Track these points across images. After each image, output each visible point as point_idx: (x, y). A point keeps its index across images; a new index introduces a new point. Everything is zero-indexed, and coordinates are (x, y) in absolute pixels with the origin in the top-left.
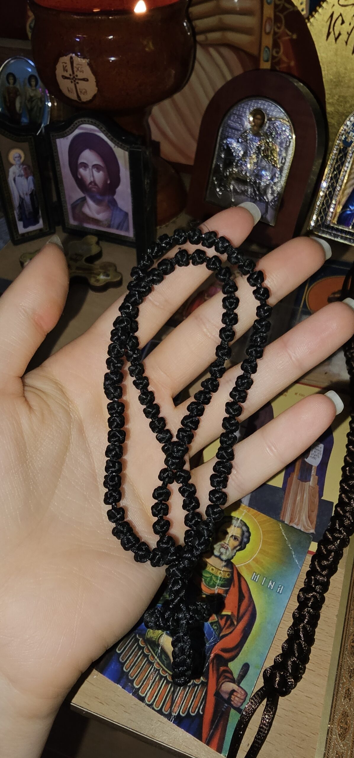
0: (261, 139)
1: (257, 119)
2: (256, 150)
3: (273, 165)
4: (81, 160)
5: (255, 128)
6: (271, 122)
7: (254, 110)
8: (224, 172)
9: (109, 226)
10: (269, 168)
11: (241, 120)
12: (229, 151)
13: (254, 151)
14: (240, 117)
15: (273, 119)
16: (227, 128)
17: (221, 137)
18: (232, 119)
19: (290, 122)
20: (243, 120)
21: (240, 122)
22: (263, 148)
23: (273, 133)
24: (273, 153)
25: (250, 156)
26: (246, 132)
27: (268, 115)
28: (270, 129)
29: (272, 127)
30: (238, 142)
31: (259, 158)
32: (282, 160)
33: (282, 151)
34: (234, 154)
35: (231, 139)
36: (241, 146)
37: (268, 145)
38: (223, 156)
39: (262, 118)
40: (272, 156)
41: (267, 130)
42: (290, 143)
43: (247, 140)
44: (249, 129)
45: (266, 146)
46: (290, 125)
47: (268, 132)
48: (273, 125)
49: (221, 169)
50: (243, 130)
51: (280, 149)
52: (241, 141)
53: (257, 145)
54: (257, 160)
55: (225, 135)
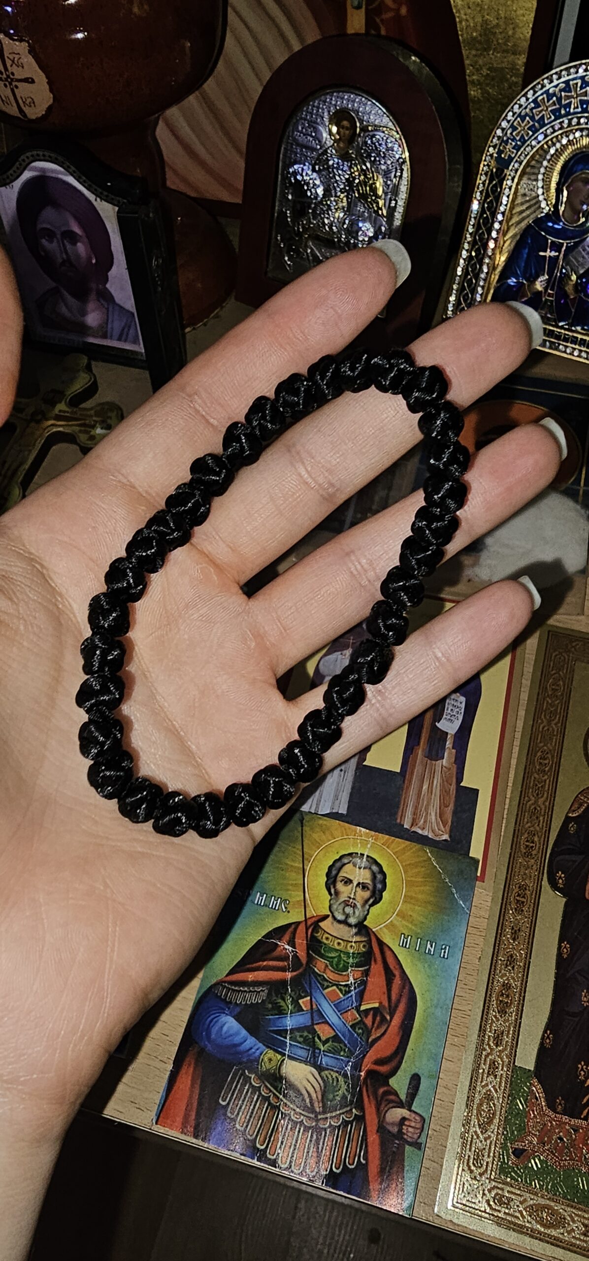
0: (351, 164)
1: (343, 127)
2: (345, 186)
3: (376, 212)
4: (40, 226)
5: (342, 145)
6: (367, 134)
7: (337, 112)
8: (294, 226)
9: (104, 336)
10: (370, 216)
11: (316, 130)
12: (299, 188)
13: (342, 186)
14: (313, 125)
15: (370, 128)
16: (292, 144)
17: (284, 162)
18: (300, 128)
19: (400, 133)
20: (319, 130)
21: (314, 134)
22: (357, 181)
23: (372, 153)
24: (374, 190)
25: (336, 196)
26: (326, 152)
27: (361, 121)
28: (366, 146)
29: (369, 142)
30: (314, 170)
31: (351, 198)
32: (390, 203)
33: (389, 186)
34: (309, 194)
35: (302, 166)
36: (320, 178)
37: (365, 175)
38: (290, 197)
39: (351, 126)
40: (373, 196)
41: (362, 149)
42: (402, 170)
43: (329, 167)
44: (331, 146)
45: (362, 177)
46: (401, 139)
47: (364, 153)
48: (371, 139)
49: (289, 220)
50: (320, 148)
51: (385, 183)
52: (319, 168)
53: (347, 176)
54: (349, 204)
55: (291, 158)
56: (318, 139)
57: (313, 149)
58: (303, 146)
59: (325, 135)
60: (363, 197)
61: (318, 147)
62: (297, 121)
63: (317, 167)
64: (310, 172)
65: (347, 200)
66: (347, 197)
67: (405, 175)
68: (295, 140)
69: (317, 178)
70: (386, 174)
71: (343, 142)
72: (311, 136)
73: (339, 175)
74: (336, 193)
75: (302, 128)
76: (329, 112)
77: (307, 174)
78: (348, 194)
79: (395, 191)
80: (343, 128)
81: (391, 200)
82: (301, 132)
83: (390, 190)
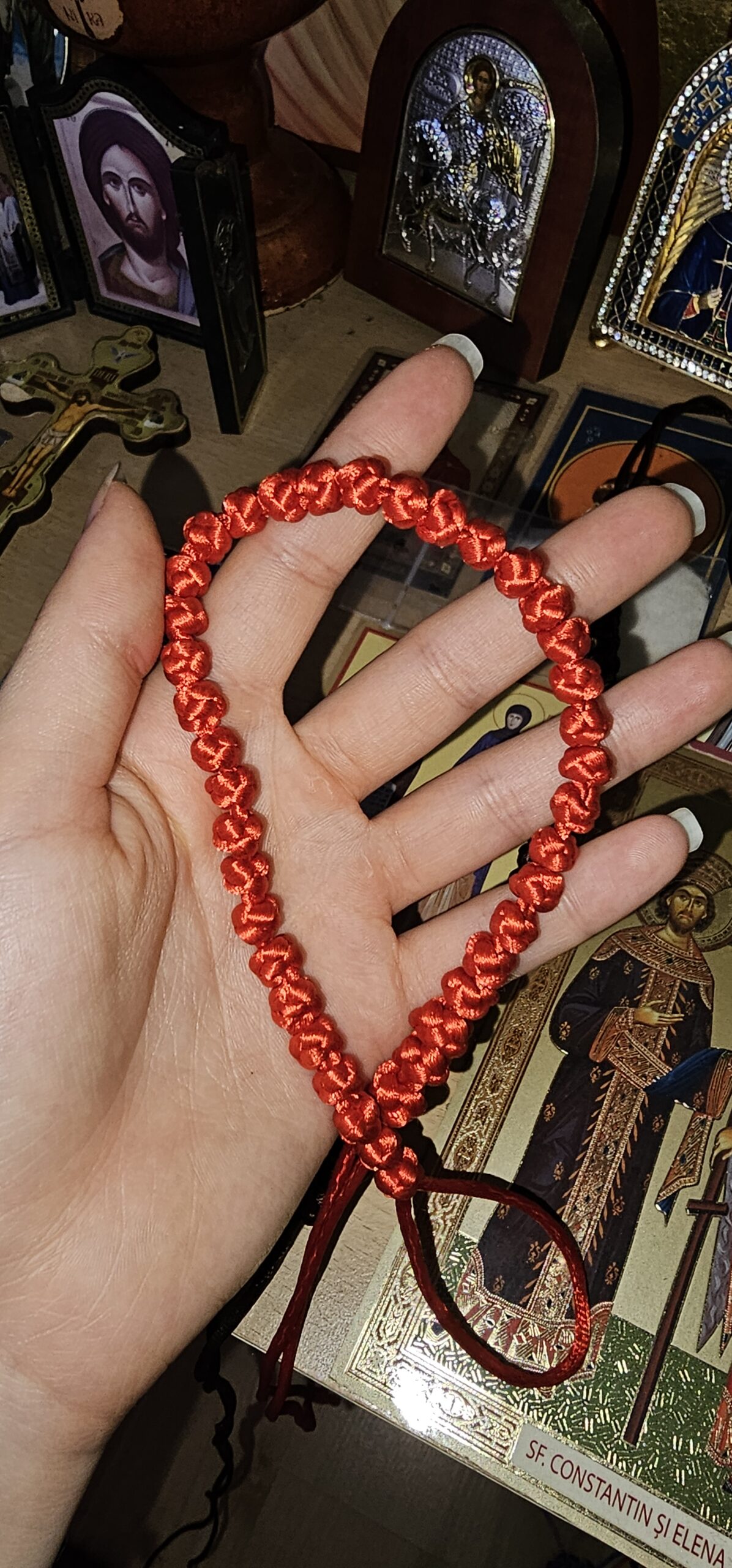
0: (487, 126)
2: (477, 152)
3: (511, 189)
4: (105, 169)
5: (478, 100)
6: (507, 90)
7: (474, 59)
8: (416, 195)
9: (175, 308)
10: (503, 193)
11: (449, 79)
12: (425, 148)
13: (474, 152)
15: (511, 84)
16: (420, 93)
17: (410, 116)
18: (431, 76)
19: (546, 93)
20: (454, 80)
21: (446, 84)
22: (491, 148)
23: (510, 114)
24: (510, 160)
25: (465, 164)
26: (458, 106)
27: (502, 74)
28: (505, 105)
29: (509, 101)
30: (443, 129)
31: (483, 169)
32: (527, 180)
33: (528, 158)
34: (434, 157)
35: (428, 122)
36: (449, 140)
37: (501, 142)
38: (413, 159)
39: (491, 77)
40: (508, 168)
41: (500, 109)
42: (545, 141)
43: (460, 127)
44: (465, 101)
45: (498, 144)
46: (546, 101)
47: (502, 114)
48: (512, 97)
49: (411, 187)
50: (452, 102)
51: (524, 154)
52: (449, 127)
53: (480, 141)
54: (480, 176)
55: (417, 110)
56: (450, 89)
57: (444, 103)
58: (433, 97)
59: (459, 85)
60: (497, 168)
61: (450, 100)
62: (429, 65)
63: (446, 127)
64: (438, 131)
65: (478, 170)
66: (478, 166)
67: (548, 146)
68: (424, 89)
69: (446, 139)
70: (525, 143)
71: (480, 98)
72: (443, 86)
73: (471, 139)
74: (466, 160)
75: (434, 76)
76: (466, 58)
77: (436, 132)
78: (480, 163)
79: (534, 166)
80: (480, 80)
81: (528, 176)
82: (432, 80)
83: (528, 164)
